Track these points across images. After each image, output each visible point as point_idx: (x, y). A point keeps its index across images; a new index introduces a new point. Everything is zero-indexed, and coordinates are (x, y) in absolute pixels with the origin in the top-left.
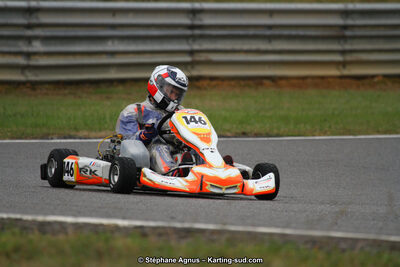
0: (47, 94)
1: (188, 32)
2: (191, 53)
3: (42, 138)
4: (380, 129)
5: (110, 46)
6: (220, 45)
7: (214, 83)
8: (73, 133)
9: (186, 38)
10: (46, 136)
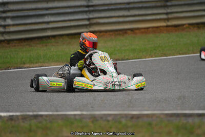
0: (15, 46)
1: (87, 9)
2: (89, 19)
3: (5, 69)
4: (181, 52)
5: (46, 19)
6: (103, 15)
7: (102, 34)
8: (21, 66)
9: (86, 12)
10: (8, 68)
